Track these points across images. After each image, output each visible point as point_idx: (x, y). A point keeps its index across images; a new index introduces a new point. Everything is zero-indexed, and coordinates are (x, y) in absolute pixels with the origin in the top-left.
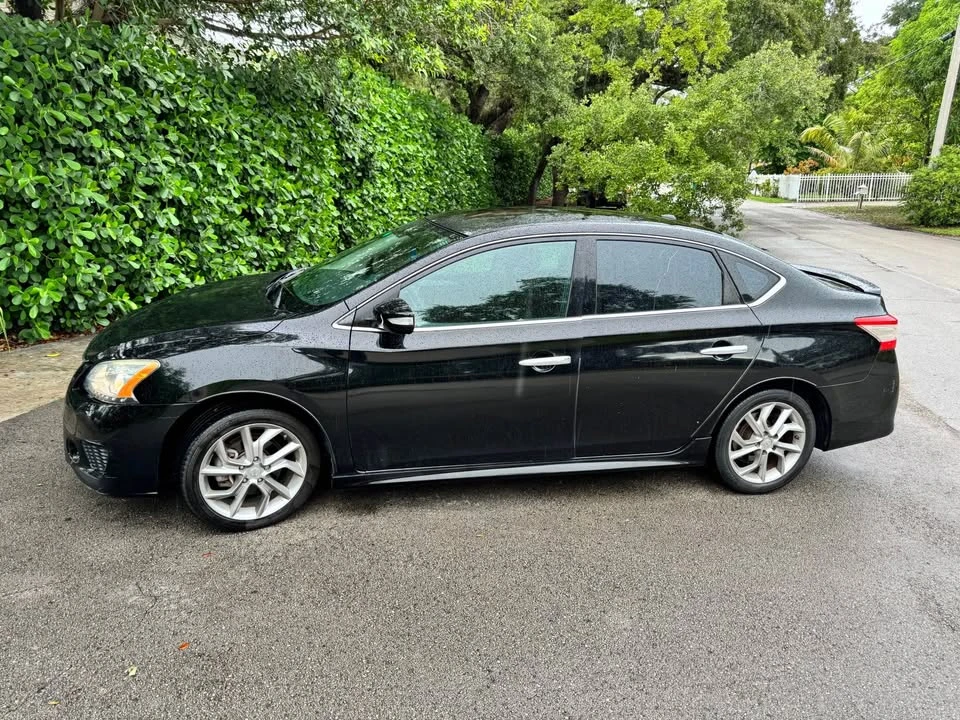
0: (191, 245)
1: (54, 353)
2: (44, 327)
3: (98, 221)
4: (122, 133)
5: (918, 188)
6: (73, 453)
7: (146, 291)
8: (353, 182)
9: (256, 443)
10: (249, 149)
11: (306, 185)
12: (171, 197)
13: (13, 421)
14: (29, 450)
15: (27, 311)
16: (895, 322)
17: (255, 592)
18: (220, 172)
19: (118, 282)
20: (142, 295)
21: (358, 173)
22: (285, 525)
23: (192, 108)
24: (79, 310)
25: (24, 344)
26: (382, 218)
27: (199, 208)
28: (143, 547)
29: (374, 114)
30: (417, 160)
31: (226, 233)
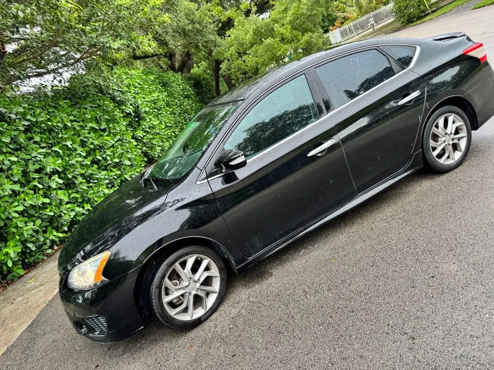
0: (74, 191)
1: (31, 279)
2: (18, 269)
3: (20, 199)
4: (9, 148)
5: (400, 7)
6: (81, 327)
7: (63, 225)
8: (135, 125)
9: (186, 270)
10: (78, 128)
11: (115, 135)
12: (52, 170)
13: (31, 326)
14: (49, 338)
15: (6, 264)
16: (481, 45)
17: (234, 355)
18: (70, 146)
19: (46, 227)
20: (61, 228)
21: (136, 119)
22: (222, 308)
23: (40, 119)
24: (33, 251)
25: (12, 282)
26: (158, 136)
27: (68, 169)
28: (150, 361)
29: (130, 86)
30: (160, 101)
31: (88, 177)
